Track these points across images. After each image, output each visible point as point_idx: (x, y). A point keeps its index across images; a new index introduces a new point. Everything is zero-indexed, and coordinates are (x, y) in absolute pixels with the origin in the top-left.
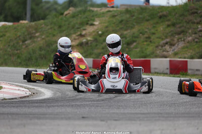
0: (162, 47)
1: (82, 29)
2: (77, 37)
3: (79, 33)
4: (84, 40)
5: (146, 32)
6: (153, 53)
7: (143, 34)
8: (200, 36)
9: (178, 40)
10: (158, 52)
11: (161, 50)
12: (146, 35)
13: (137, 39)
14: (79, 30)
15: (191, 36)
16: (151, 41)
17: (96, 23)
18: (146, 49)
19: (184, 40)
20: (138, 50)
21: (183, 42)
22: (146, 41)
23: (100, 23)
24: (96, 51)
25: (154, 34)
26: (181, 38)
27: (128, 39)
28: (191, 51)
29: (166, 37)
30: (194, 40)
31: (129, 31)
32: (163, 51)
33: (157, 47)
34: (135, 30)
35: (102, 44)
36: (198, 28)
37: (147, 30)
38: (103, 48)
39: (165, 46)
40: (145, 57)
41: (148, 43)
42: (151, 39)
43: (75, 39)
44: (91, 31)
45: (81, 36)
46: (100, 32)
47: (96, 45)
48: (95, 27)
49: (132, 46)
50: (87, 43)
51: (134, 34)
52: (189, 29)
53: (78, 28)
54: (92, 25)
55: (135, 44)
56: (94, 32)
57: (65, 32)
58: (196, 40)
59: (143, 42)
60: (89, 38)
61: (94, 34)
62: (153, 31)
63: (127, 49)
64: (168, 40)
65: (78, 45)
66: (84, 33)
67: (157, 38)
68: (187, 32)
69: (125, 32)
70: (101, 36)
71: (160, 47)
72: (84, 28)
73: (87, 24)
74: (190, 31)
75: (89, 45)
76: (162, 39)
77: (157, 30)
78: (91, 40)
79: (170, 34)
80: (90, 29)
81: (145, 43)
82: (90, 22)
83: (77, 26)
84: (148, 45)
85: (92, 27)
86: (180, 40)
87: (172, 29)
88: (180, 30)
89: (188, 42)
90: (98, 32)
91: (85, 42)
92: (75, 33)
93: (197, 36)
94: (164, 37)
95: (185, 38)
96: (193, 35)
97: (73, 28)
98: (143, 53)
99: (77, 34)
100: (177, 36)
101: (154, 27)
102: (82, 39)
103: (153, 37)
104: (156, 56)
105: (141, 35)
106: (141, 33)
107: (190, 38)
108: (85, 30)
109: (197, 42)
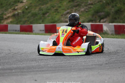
0: (65, 15)
1: (15, 5)
2: (12, 11)
3: (13, 8)
4: (16, 13)
5: (55, 6)
6: (59, 19)
7: (54, 8)
8: (89, 8)
9: (75, 10)
10: (62, 19)
11: (64, 17)
12: (55, 8)
13: (49, 11)
14: (13, 6)
15: (83, 8)
16: (58, 12)
17: (25, 1)
18: (55, 17)
19: (79, 11)
20: (50, 18)
21: (78, 12)
22: (55, 12)
23: (27, 1)
24: (23, 20)
25: (60, 7)
26: (77, 9)
27: (44, 11)
28: (83, 18)
29: (68, 9)
30: (85, 10)
31: (45, 6)
32: (66, 18)
33: (62, 15)
34: (48, 5)
35: (27, 14)
36: (88, 2)
37: (56, 5)
38: (28, 18)
39: (67, 15)
40: (54, 22)
41: (56, 13)
42: (59, 11)
43: (11, 12)
44: (21, 6)
45: (15, 10)
46: (27, 7)
47: (24, 16)
48: (24, 4)
49: (46, 16)
50: (18, 14)
51: (48, 7)
52: (82, 3)
53: (13, 5)
54: (22, 2)
55: (48, 14)
56: (23, 7)
57: (4, 8)
58: (86, 10)
59: (53, 12)
60: (19, 11)
61: (22, 8)
62: (60, 5)
63: (43, 18)
64: (69, 11)
65: (12, 16)
66: (16, 8)
67: (63, 10)
68: (81, 5)
69: (42, 7)
70: (27, 9)
71: (64, 16)
72: (17, 4)
73: (19, 2)
74: (83, 4)
75: (20, 15)
76: (66, 10)
77: (62, 5)
78: (20, 13)
79: (70, 7)
80: (20, 5)
81: (55, 13)
82: (20, 1)
83: (12, 3)
84: (56, 14)
85: (21, 4)
86: (76, 11)
87: (71, 3)
88: (76, 4)
89: (81, 12)
90: (25, 7)
91: (17, 13)
92: (11, 8)
93: (87, 7)
94: (66, 9)
95: (80, 9)
96: (85, 7)
97: (10, 4)
98: (52, 19)
99: (12, 9)
100: (74, 8)
101: (61, 3)
102: (15, 11)
103: (60, 9)
104: (61, 22)
105: (52, 8)
106: (52, 7)
107: (83, 9)
108: (17, 6)
109: (87, 12)
